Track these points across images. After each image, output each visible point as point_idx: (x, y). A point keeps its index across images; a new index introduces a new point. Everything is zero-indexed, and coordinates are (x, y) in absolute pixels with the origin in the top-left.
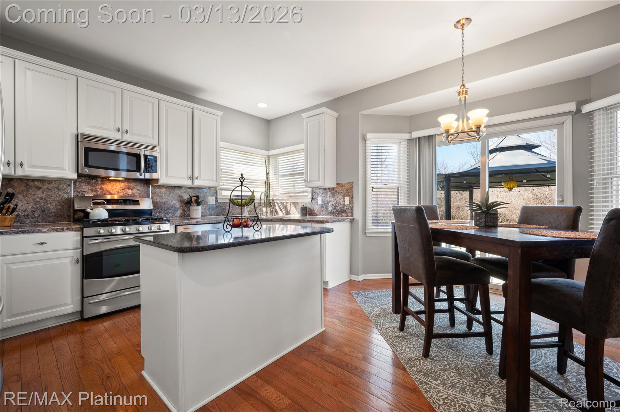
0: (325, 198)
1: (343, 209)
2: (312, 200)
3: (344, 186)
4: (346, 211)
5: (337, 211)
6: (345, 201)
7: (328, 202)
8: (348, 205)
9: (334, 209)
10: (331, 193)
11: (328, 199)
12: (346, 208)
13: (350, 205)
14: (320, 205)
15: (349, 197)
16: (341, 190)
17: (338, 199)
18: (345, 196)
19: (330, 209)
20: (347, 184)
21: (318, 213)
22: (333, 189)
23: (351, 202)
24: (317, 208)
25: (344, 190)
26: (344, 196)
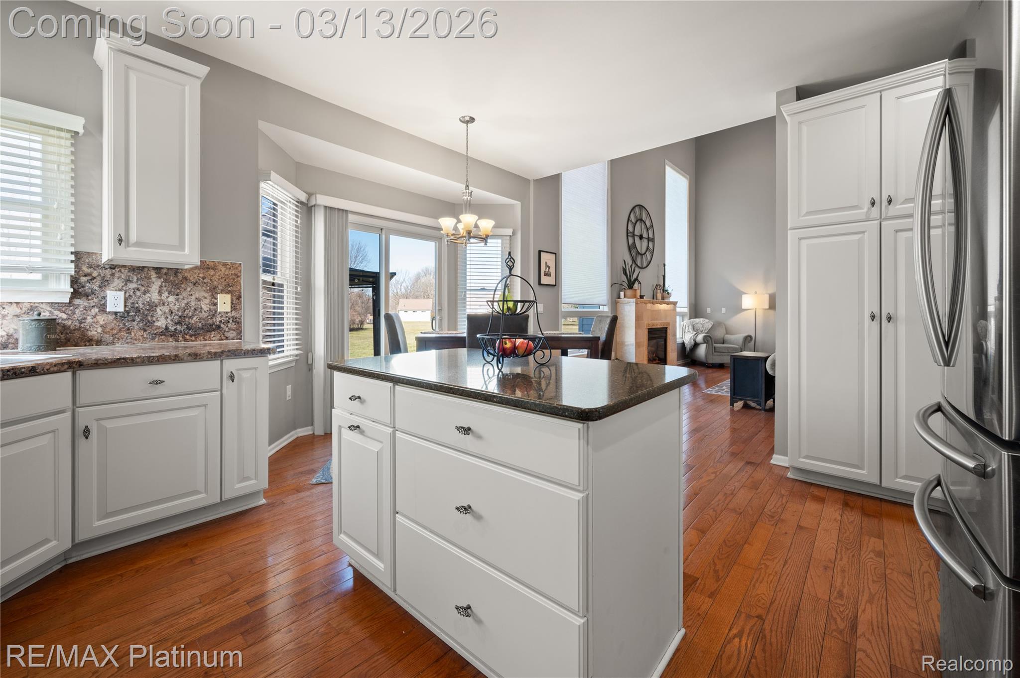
0: (138, 293)
1: (210, 321)
2: (71, 299)
3: (214, 268)
4: (219, 327)
5: (189, 328)
6: (215, 304)
7: (152, 306)
8: (227, 313)
9: (179, 323)
10: (166, 281)
11: (154, 296)
12: (219, 319)
13: (234, 314)
14: (116, 313)
15: (229, 295)
16: (204, 278)
17: (193, 297)
18: (217, 293)
19: (161, 323)
20: (225, 265)
21: (108, 338)
22: (171, 273)
23: (234, 307)
24: (96, 323)
25: (216, 278)
26: (213, 292)
